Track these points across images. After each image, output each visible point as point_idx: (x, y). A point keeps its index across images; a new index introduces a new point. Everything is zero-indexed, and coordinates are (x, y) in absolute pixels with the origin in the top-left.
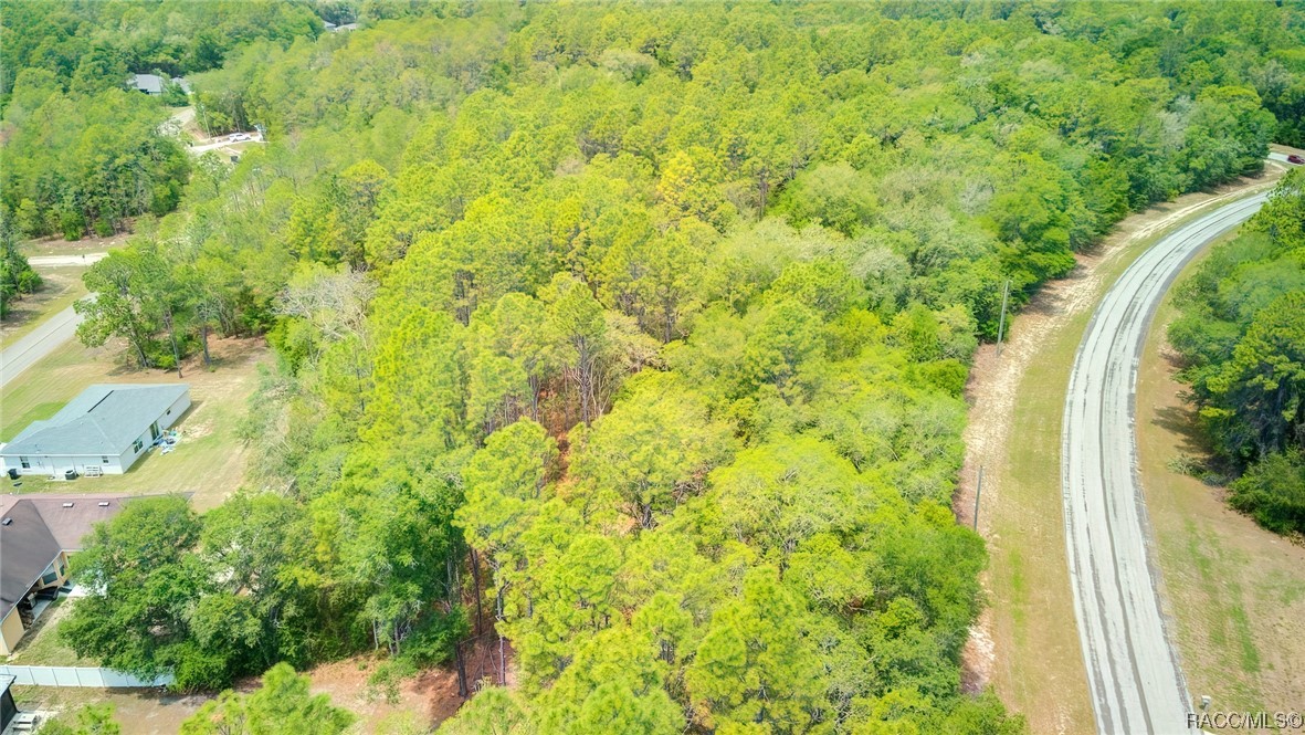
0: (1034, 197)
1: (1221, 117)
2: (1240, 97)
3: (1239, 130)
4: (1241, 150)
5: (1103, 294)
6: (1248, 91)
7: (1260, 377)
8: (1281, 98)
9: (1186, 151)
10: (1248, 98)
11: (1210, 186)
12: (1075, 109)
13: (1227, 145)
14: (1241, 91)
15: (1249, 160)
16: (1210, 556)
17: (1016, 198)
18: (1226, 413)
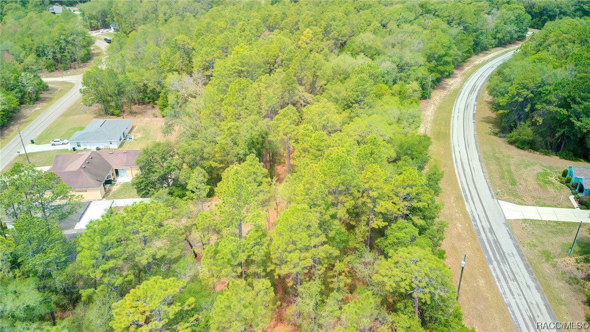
0: (439, 45)
1: (509, 16)
2: (517, 8)
3: (516, 22)
4: (517, 30)
5: (464, 83)
6: (520, 6)
7: (517, 97)
8: (533, 10)
9: (495, 30)
10: (520, 9)
11: (504, 44)
12: (453, 14)
13: (511, 28)
14: (517, 6)
15: (520, 34)
16: (500, 157)
17: (433, 45)
18: (506, 111)
